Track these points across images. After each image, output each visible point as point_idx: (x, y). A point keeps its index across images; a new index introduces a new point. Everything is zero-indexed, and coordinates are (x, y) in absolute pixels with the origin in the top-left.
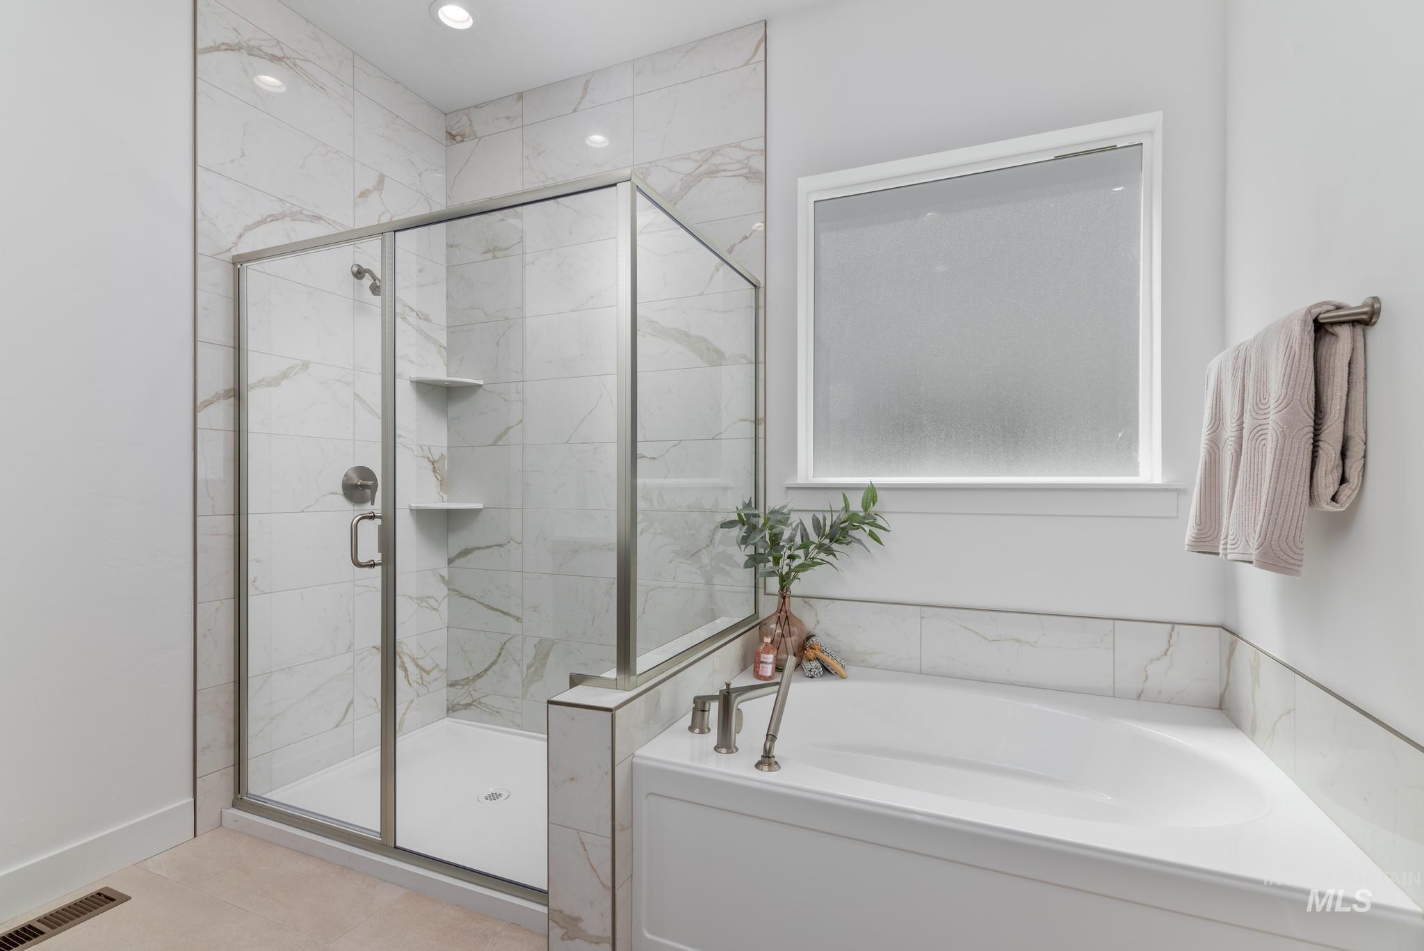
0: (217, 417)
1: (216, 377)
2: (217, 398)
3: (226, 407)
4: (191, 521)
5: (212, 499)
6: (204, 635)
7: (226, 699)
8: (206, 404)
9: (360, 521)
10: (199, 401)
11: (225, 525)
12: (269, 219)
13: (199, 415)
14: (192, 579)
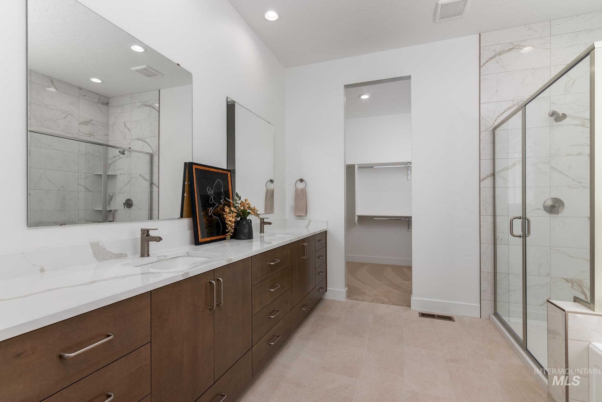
0: (488, 183)
1: (487, 170)
2: (487, 177)
3: (490, 179)
4: (479, 217)
5: (486, 210)
6: (483, 254)
7: (491, 277)
8: (483, 179)
9: (514, 220)
10: (481, 179)
11: (490, 219)
12: (507, 110)
13: (481, 183)
14: (479, 236)
